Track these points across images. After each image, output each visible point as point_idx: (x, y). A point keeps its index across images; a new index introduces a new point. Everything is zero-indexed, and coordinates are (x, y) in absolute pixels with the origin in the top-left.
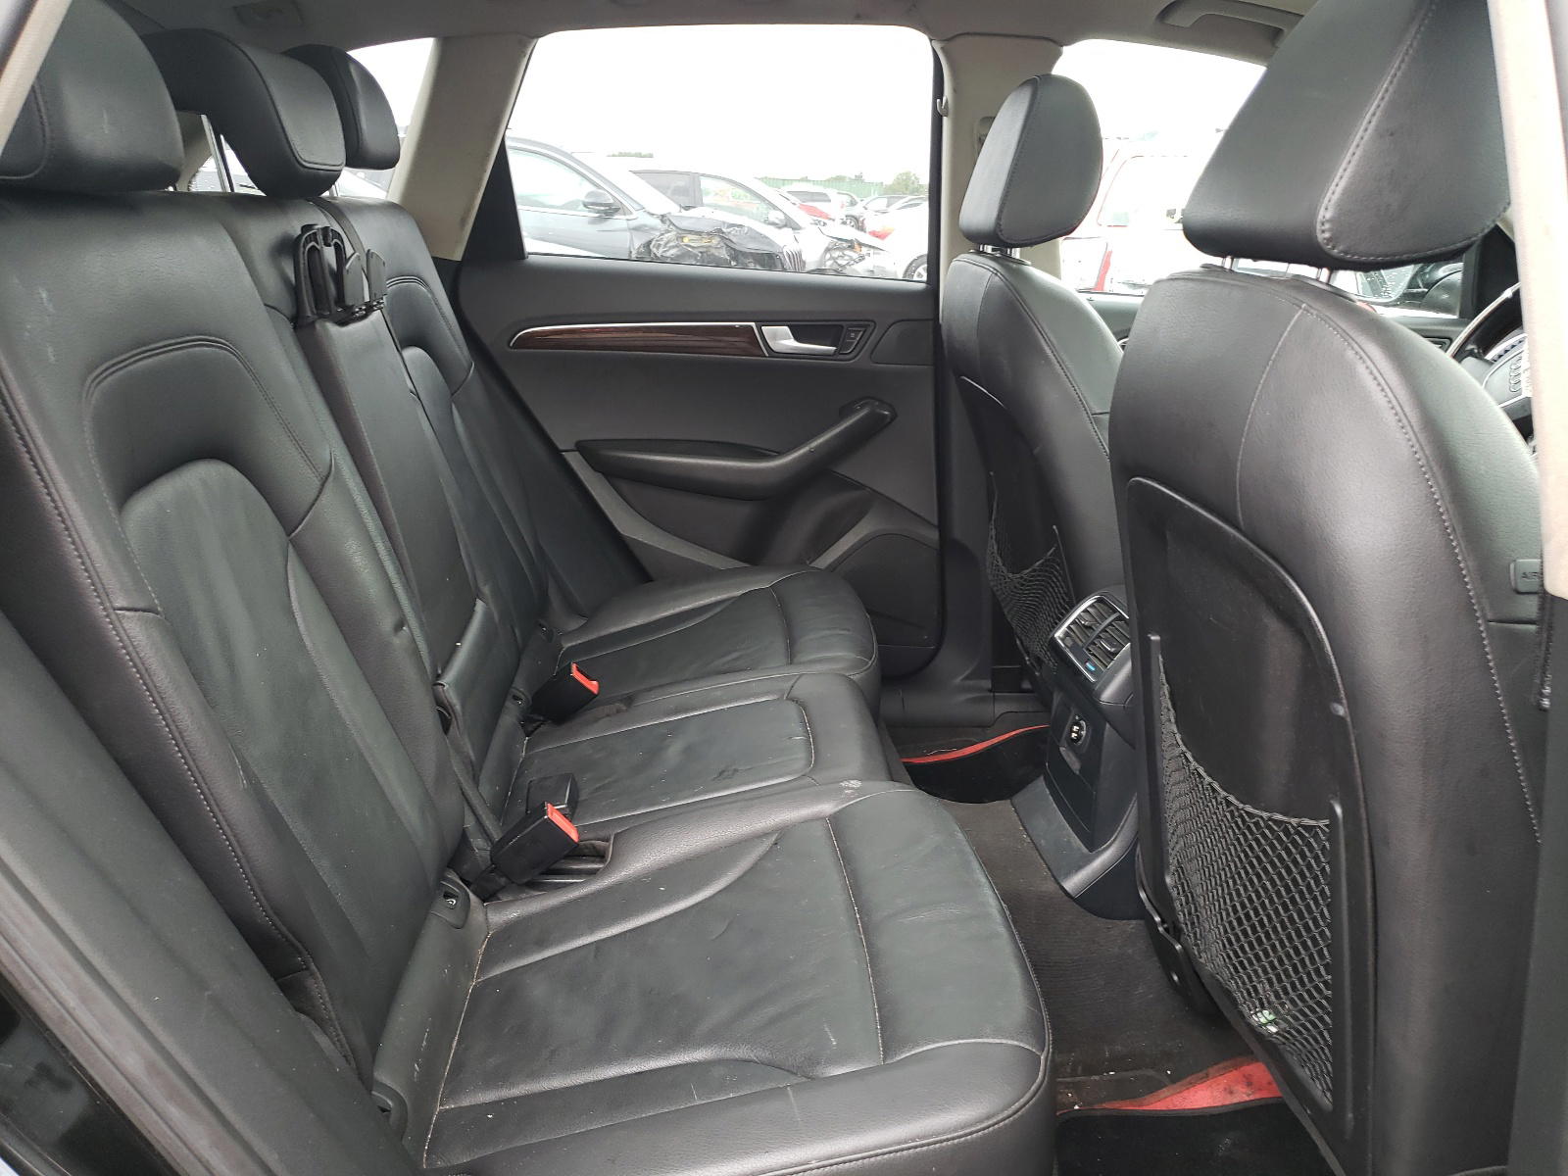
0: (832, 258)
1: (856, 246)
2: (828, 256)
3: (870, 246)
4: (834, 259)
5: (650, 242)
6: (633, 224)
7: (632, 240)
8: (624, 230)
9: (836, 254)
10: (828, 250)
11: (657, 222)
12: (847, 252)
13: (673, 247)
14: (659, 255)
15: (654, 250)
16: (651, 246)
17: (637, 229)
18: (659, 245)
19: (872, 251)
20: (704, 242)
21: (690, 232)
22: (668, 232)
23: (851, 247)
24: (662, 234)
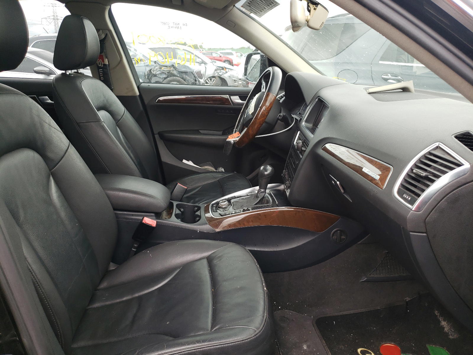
0: (217, 73)
1: (225, 69)
2: (216, 72)
3: (229, 69)
4: (218, 73)
5: (151, 70)
6: (146, 64)
7: (146, 69)
8: (143, 66)
9: (218, 71)
10: (216, 70)
11: (153, 63)
12: (222, 71)
13: (159, 71)
14: (154, 73)
15: (153, 72)
16: (151, 71)
17: (147, 66)
18: (154, 70)
19: (230, 70)
20: (168, 69)
21: (164, 66)
22: (156, 66)
23: (223, 69)
24: (155, 67)
